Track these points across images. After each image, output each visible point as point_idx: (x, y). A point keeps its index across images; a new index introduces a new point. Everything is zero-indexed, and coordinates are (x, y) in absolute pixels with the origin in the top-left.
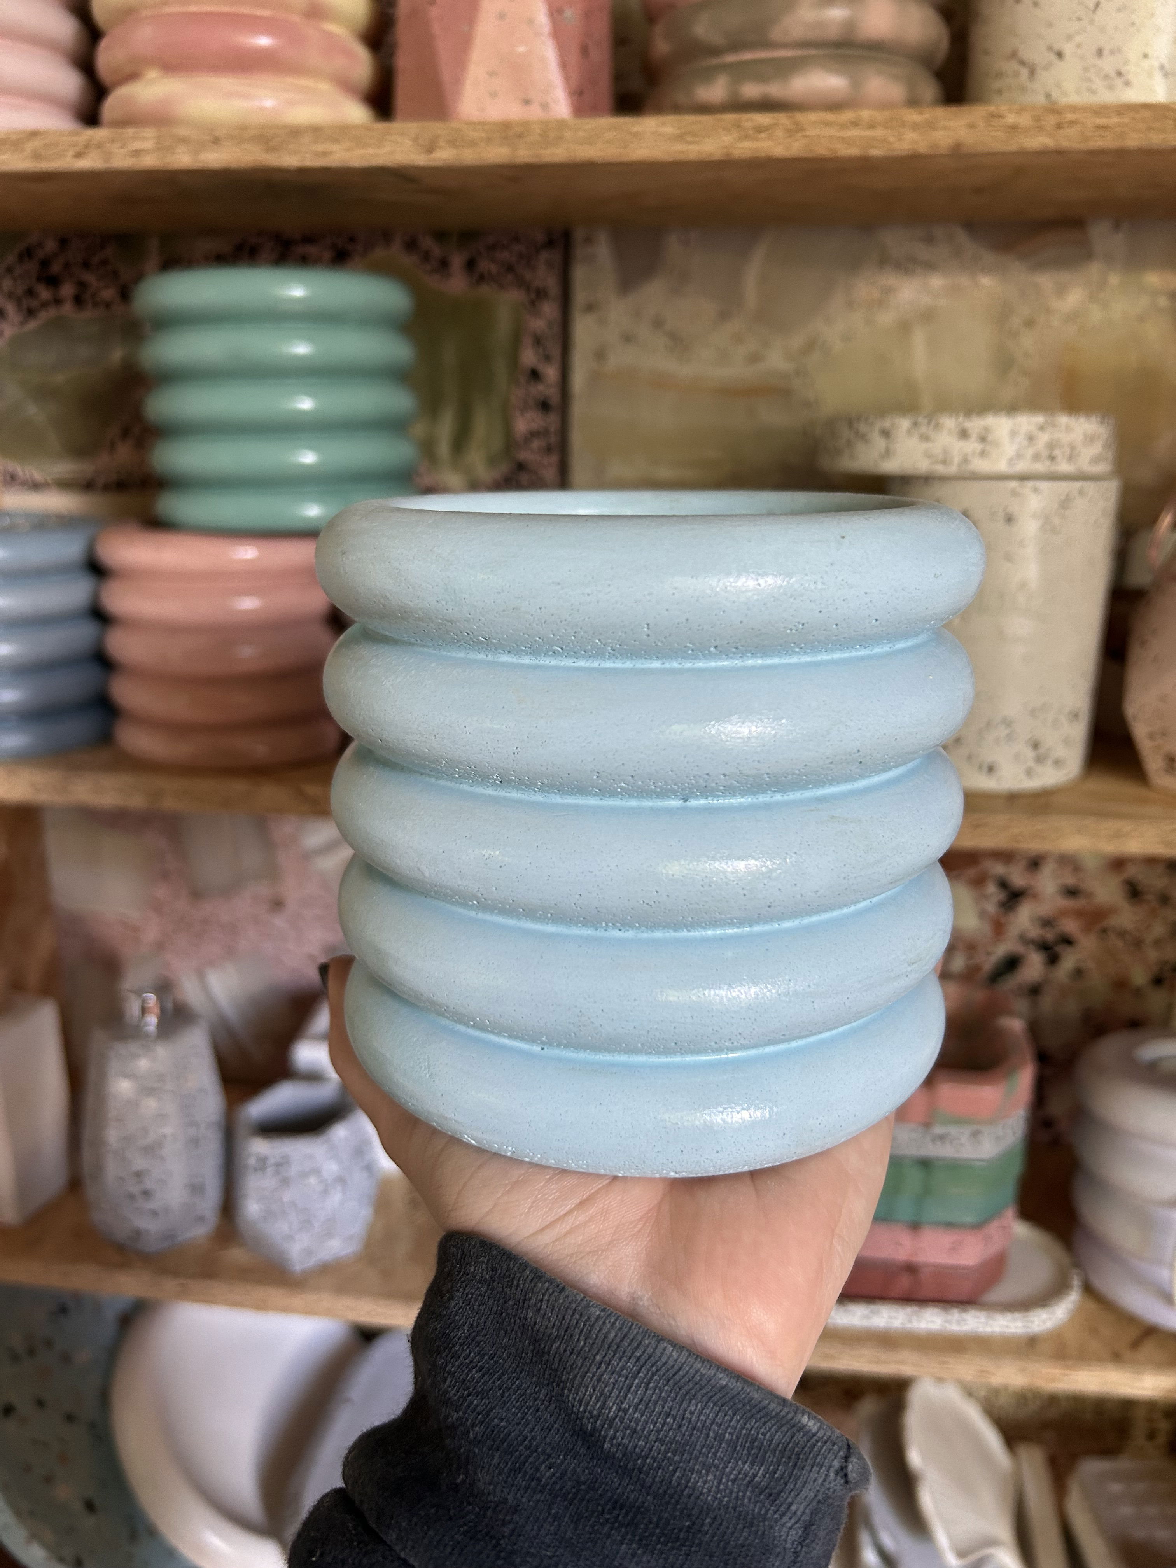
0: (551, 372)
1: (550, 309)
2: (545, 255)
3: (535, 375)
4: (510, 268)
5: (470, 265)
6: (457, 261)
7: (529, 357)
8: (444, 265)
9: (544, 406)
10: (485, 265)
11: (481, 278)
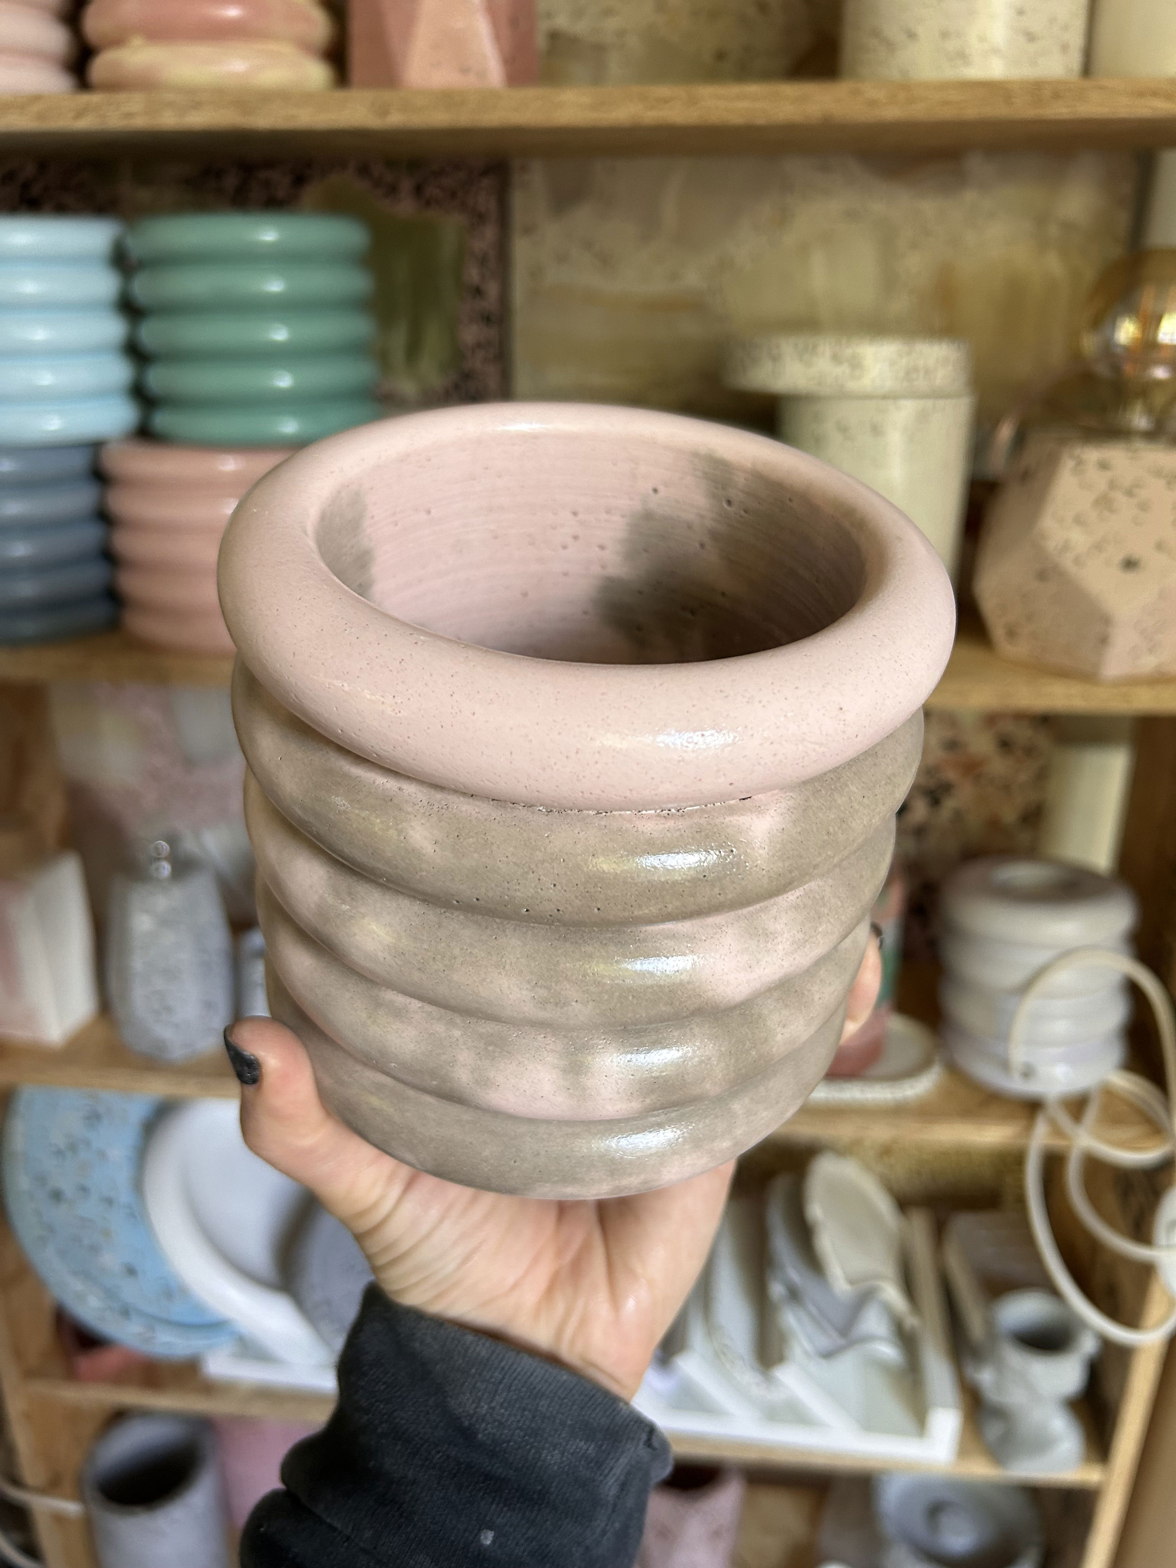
0: (492, 289)
1: (490, 232)
2: (486, 182)
3: (478, 292)
4: (453, 195)
5: (418, 190)
6: (406, 185)
7: (473, 274)
8: (392, 190)
9: (487, 319)
10: (432, 191)
11: (428, 203)
